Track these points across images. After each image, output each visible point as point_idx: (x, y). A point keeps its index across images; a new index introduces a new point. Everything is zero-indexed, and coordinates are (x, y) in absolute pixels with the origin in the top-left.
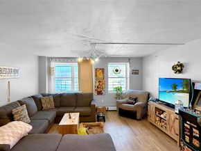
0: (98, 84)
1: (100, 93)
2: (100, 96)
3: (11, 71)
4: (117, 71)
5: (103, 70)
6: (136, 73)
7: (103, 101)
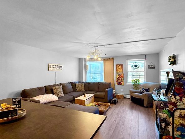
0: (118, 76)
1: (119, 84)
2: (119, 86)
3: (57, 67)
4: (136, 66)
5: (122, 65)
6: (152, 68)
7: (122, 90)
